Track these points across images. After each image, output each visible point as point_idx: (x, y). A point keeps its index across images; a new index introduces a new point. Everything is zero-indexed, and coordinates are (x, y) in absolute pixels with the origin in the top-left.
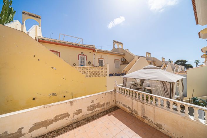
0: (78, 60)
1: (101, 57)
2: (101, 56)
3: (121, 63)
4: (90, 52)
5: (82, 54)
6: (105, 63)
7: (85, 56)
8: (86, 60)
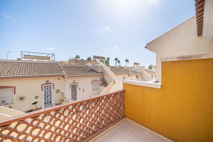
0: (42, 90)
1: (73, 82)
2: (74, 80)
3: (100, 83)
4: (59, 79)
5: (48, 83)
6: (79, 87)
7: (52, 85)
8: (53, 89)
